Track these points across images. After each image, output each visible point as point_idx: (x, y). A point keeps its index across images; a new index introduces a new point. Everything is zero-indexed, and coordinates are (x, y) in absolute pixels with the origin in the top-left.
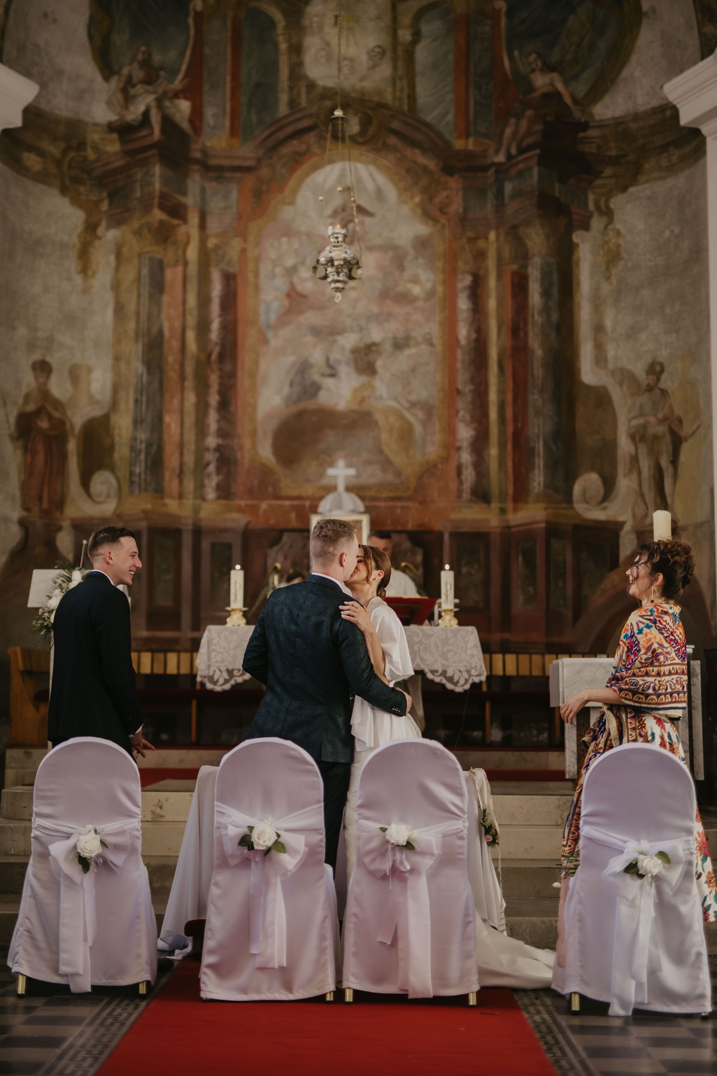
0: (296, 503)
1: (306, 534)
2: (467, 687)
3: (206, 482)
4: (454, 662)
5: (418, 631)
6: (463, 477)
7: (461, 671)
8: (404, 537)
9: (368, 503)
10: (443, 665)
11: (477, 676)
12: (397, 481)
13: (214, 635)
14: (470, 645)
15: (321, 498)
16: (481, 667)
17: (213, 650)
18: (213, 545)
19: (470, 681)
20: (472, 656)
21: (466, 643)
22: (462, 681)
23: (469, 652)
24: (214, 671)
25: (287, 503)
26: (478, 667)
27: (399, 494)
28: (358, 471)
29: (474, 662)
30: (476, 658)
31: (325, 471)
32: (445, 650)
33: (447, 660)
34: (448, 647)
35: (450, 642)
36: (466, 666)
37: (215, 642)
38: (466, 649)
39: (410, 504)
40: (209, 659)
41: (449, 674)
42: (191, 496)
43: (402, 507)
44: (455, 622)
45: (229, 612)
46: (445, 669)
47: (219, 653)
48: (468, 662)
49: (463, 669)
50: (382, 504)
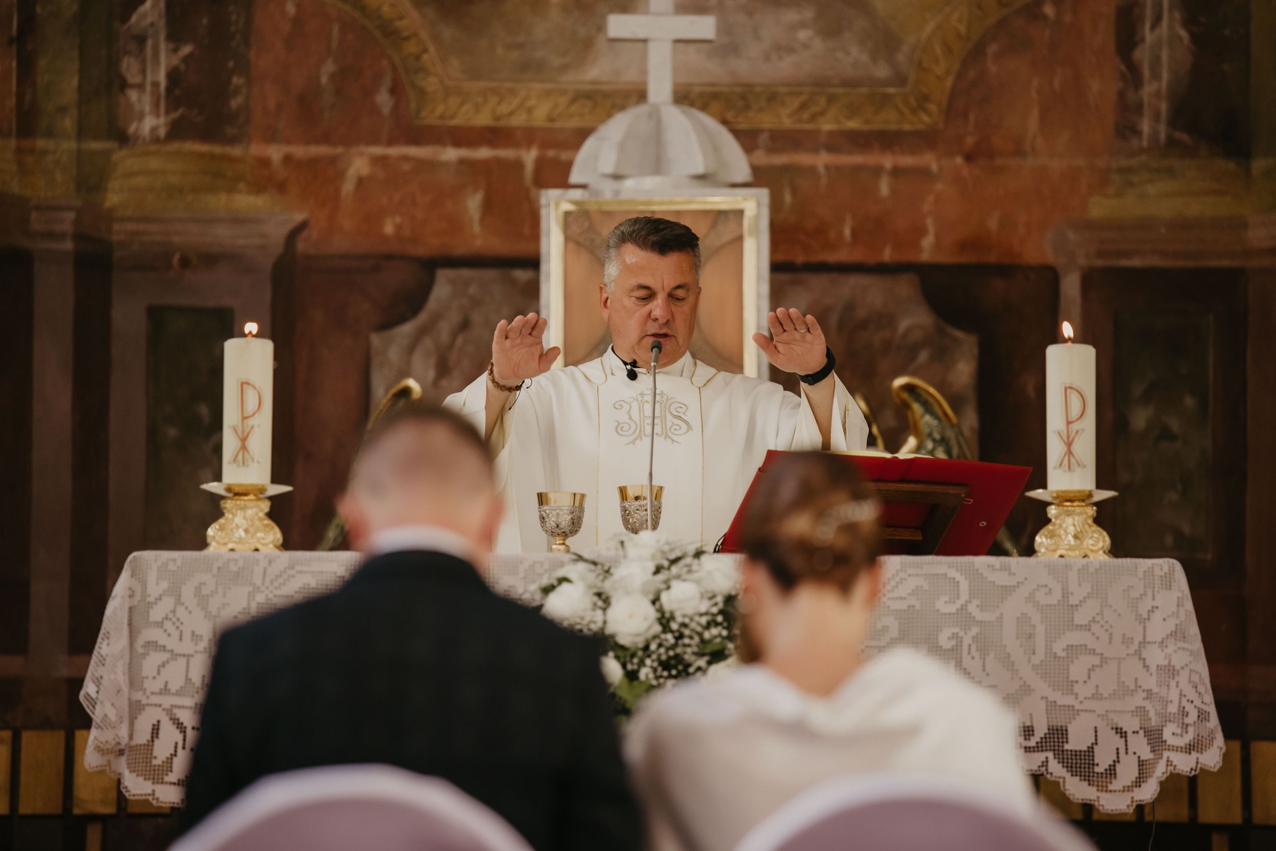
0: (483, 153)
1: (522, 275)
2: (1148, 792)
3: (130, 68)
4: (1097, 696)
5: (953, 573)
6: (1142, 54)
7: (1121, 733)
8: (905, 287)
9: (762, 158)
10: (1052, 706)
11: (1190, 748)
12: (882, 71)
13: (154, 588)
14: (1158, 629)
15: (582, 135)
16: (1203, 716)
17: (152, 645)
18: (156, 315)
19: (1160, 771)
20: (1169, 671)
21: (1143, 621)
22: (1127, 772)
23: (1156, 657)
24: (156, 730)
25: (451, 154)
26: (1193, 717)
27: (888, 120)
28: (724, 28)
29: (1174, 695)
30: (1183, 677)
31: (601, 28)
32: (1059, 648)
33: (1069, 686)
34: (1074, 638)
35: (1080, 618)
36: (1141, 711)
37: (156, 614)
38: (1144, 643)
39: (929, 160)
40: (135, 680)
41: (1077, 742)
42: (68, 123)
43: (896, 172)
44: (1100, 540)
45: (216, 499)
46: (1059, 722)
47: (174, 656)
48: (1149, 694)
49: (1130, 724)
50: (822, 160)
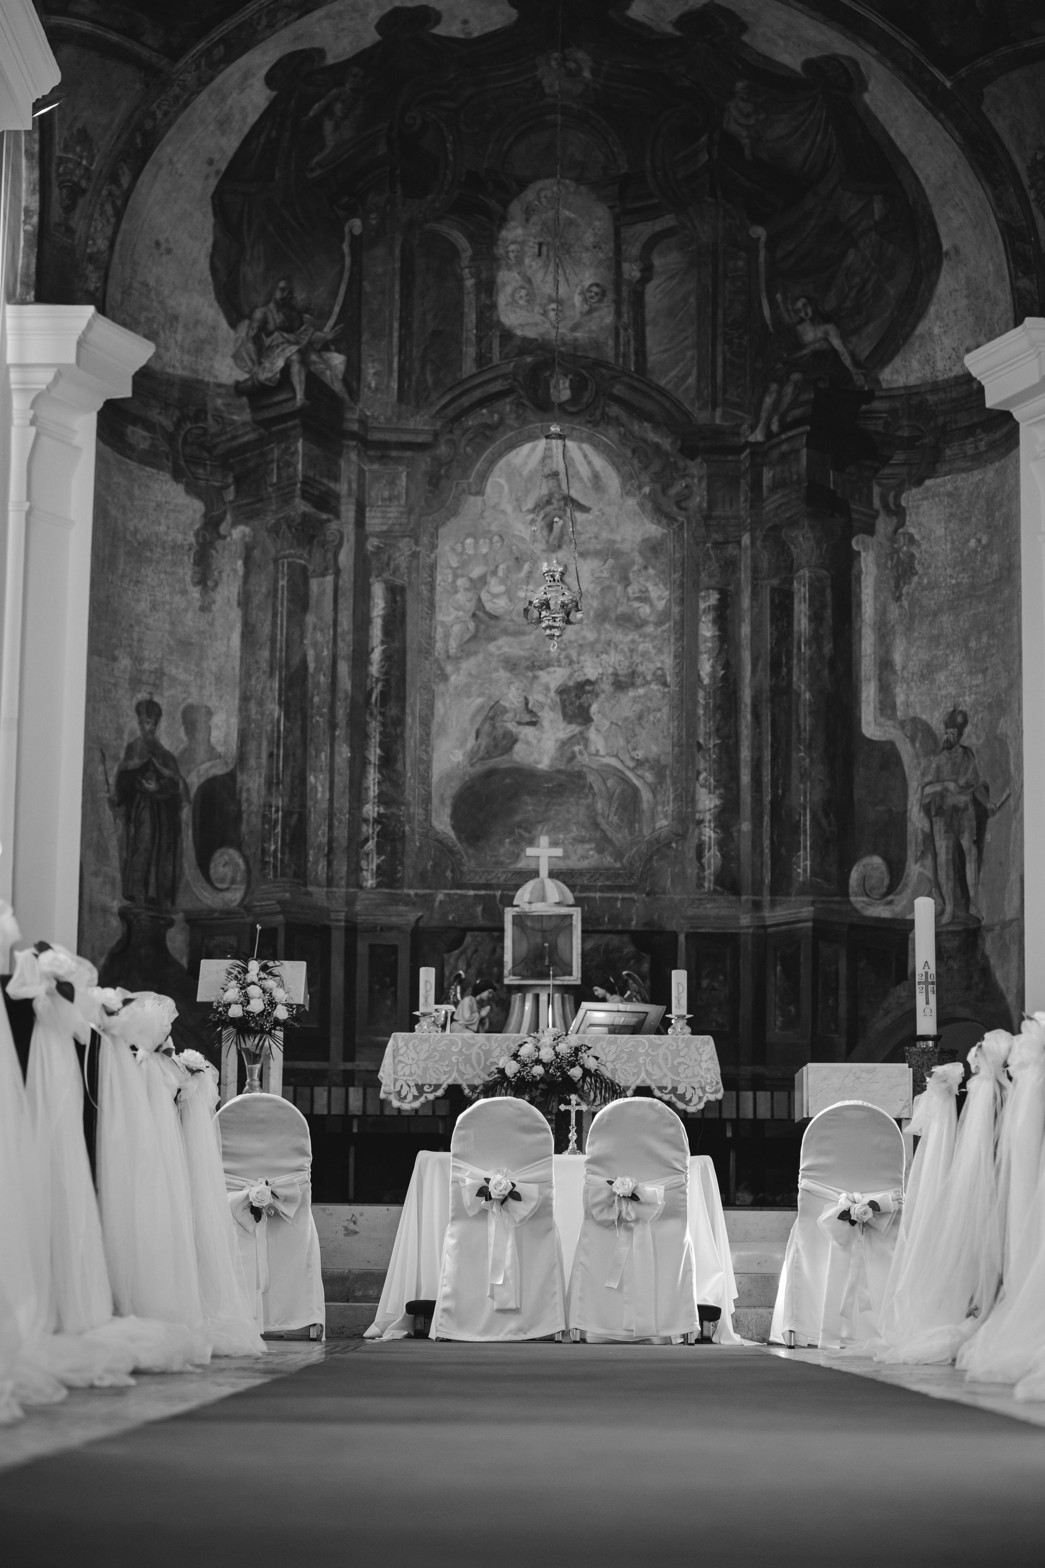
0: (483, 892)
2: (701, 1106)
3: (364, 864)
4: (687, 1077)
5: (644, 1040)
6: (705, 860)
7: (694, 1089)
8: (626, 938)
9: (578, 894)
10: (673, 1080)
11: (712, 1093)
12: (618, 865)
13: (401, 1044)
14: (705, 1057)
15: (518, 886)
16: (718, 1083)
17: (400, 1061)
18: (372, 948)
19: (705, 1100)
20: (708, 1069)
21: (701, 1055)
22: (695, 1100)
23: (704, 1065)
24: (402, 1087)
25: (472, 892)
26: (715, 1083)
27: (620, 881)
28: (565, 851)
29: (710, 1076)
30: (712, 1071)
31: (524, 852)
32: (675, 1063)
33: (678, 1074)
34: (680, 1060)
35: (682, 1054)
36: (700, 1082)
37: (401, 1052)
38: (701, 1061)
39: (634, 895)
40: (395, 1072)
41: (680, 1091)
42: (344, 883)
43: (623, 899)
44: (688, 1030)
45: (418, 1016)
46: (675, 1085)
47: (407, 1065)
48: (702, 1076)
49: (696, 1086)
50: (599, 895)
